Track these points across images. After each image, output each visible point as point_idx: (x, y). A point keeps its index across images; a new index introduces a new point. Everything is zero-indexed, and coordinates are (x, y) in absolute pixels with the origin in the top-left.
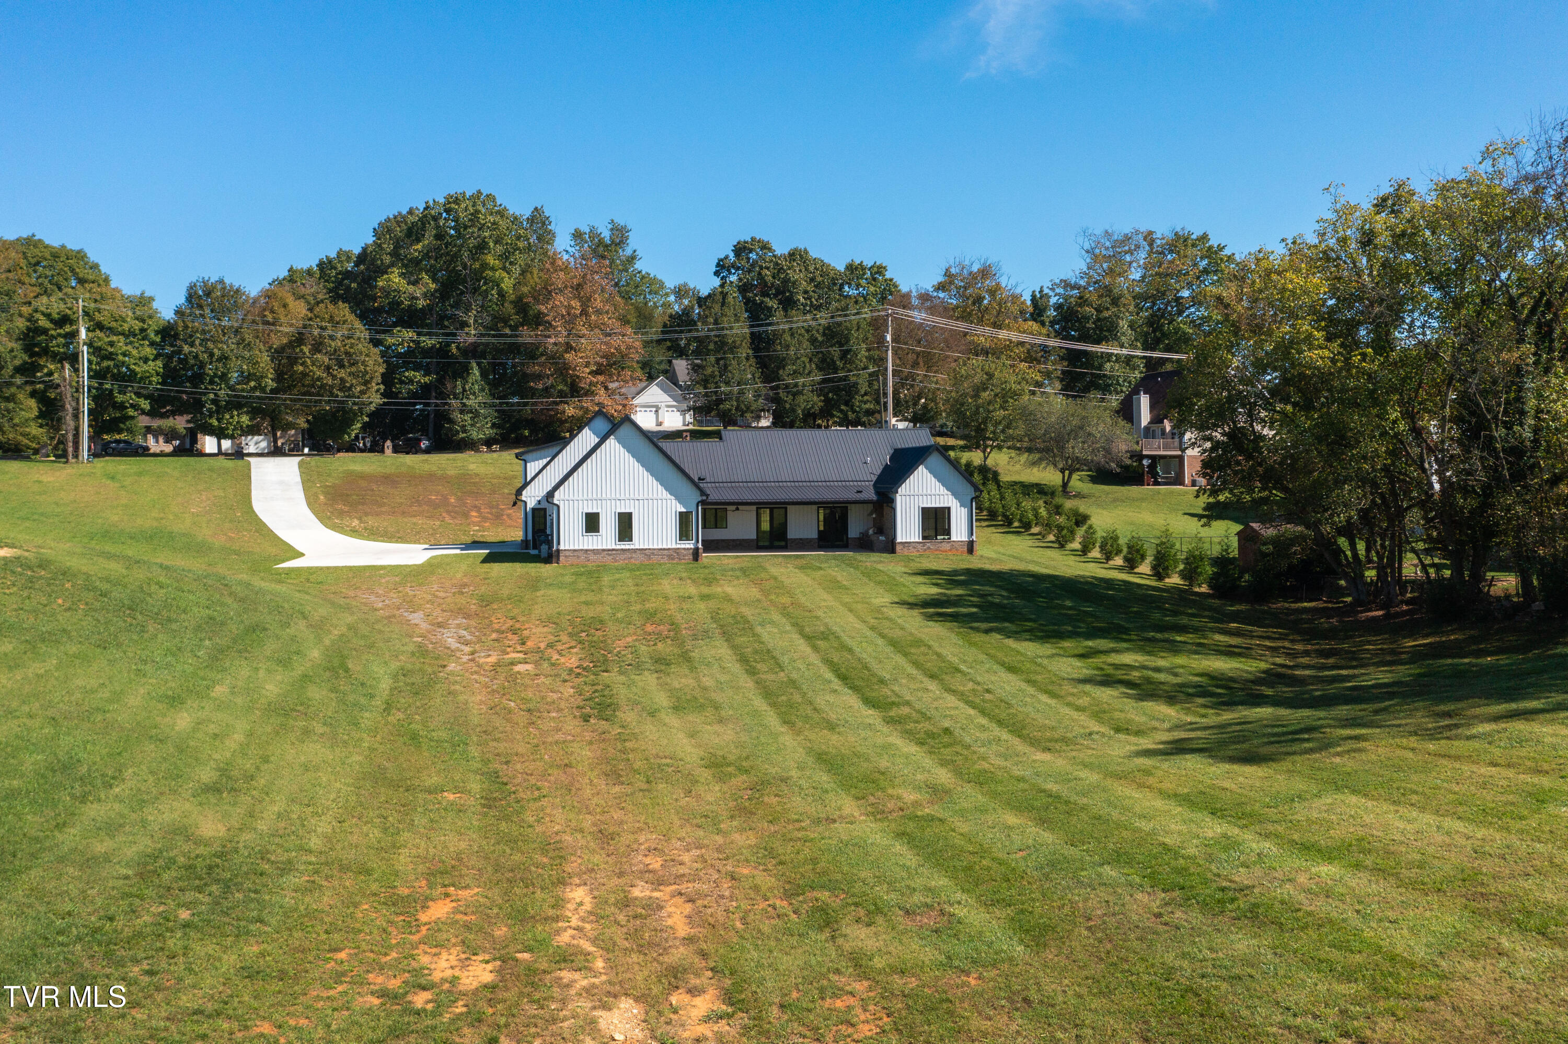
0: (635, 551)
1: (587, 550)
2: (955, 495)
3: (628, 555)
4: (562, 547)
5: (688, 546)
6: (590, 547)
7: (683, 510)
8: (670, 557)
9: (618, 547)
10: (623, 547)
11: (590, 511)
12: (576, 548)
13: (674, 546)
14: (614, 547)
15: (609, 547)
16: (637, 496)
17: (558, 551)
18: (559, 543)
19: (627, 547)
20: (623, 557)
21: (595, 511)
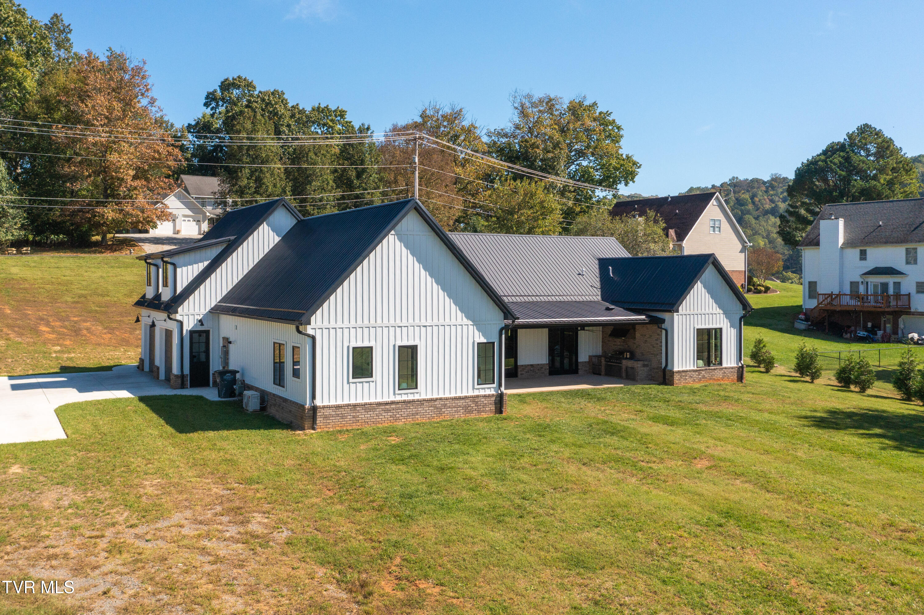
0: (421, 402)
1: (355, 406)
2: (727, 314)
3: (412, 409)
4: (318, 402)
5: (488, 392)
6: (360, 401)
7: (483, 340)
8: (467, 410)
9: (398, 398)
10: (405, 398)
11: (360, 344)
12: (340, 402)
13: (471, 393)
14: (392, 398)
15: (386, 399)
16: (423, 322)
17: (314, 409)
18: (313, 397)
19: (411, 397)
20: (404, 412)
21: (366, 344)
